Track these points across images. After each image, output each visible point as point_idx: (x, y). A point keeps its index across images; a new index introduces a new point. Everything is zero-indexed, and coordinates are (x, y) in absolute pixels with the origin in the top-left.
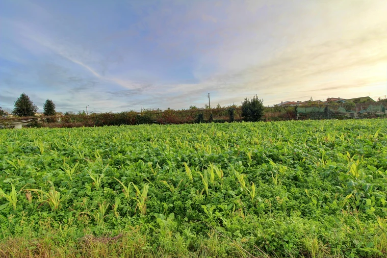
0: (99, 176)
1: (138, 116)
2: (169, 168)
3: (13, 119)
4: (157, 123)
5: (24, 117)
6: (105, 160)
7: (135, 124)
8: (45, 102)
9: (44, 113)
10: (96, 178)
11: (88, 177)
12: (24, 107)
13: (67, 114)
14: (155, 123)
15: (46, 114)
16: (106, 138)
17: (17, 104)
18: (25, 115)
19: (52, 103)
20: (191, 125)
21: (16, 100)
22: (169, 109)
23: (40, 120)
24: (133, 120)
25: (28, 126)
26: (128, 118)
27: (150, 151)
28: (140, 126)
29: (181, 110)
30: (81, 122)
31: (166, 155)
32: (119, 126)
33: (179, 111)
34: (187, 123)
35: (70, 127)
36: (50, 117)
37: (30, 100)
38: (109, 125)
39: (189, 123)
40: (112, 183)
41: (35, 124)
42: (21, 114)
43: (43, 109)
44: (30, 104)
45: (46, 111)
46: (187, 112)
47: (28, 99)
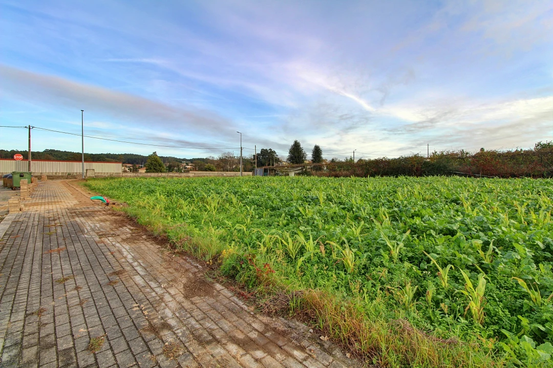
0: (398, 244)
1: (426, 163)
2: (519, 257)
3: (288, 167)
4: (460, 175)
5: (296, 165)
6: (395, 223)
7: (421, 175)
8: (313, 148)
9: (312, 160)
10: (394, 246)
11: (382, 242)
12: (296, 155)
13: (333, 161)
14: (456, 174)
15: (313, 161)
16: (386, 193)
17: (290, 152)
18: (297, 163)
19: (319, 149)
20: (540, 180)
21: (290, 147)
22: (482, 149)
23: (309, 168)
24: (417, 170)
25: (299, 174)
26: (409, 166)
27: (468, 221)
28: (430, 178)
29: (514, 150)
30: (348, 170)
31: (503, 232)
32: (397, 177)
33: (509, 153)
34: (528, 175)
35: (336, 176)
36: (318, 164)
37: (301, 146)
38: (382, 176)
39: (534, 177)
40: (412, 257)
41: (305, 173)
42: (294, 161)
43: (311, 156)
44: (301, 151)
45: (314, 158)
46: (527, 154)
47: (299, 146)
